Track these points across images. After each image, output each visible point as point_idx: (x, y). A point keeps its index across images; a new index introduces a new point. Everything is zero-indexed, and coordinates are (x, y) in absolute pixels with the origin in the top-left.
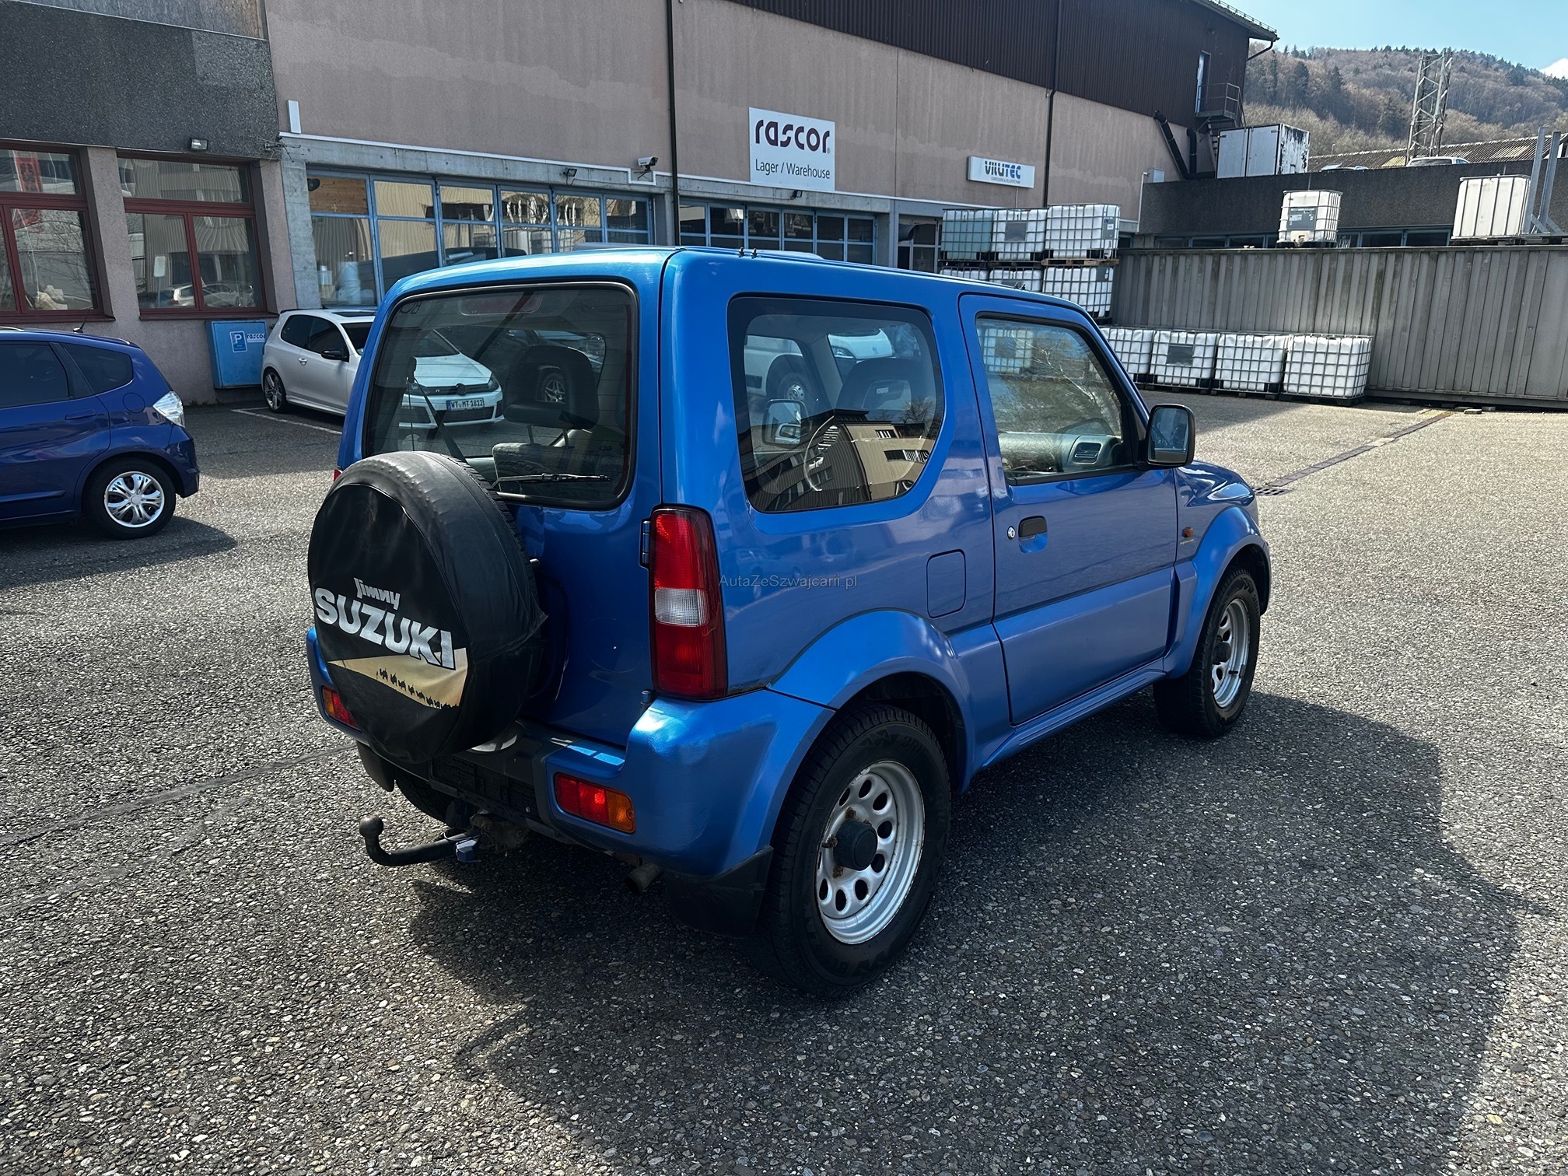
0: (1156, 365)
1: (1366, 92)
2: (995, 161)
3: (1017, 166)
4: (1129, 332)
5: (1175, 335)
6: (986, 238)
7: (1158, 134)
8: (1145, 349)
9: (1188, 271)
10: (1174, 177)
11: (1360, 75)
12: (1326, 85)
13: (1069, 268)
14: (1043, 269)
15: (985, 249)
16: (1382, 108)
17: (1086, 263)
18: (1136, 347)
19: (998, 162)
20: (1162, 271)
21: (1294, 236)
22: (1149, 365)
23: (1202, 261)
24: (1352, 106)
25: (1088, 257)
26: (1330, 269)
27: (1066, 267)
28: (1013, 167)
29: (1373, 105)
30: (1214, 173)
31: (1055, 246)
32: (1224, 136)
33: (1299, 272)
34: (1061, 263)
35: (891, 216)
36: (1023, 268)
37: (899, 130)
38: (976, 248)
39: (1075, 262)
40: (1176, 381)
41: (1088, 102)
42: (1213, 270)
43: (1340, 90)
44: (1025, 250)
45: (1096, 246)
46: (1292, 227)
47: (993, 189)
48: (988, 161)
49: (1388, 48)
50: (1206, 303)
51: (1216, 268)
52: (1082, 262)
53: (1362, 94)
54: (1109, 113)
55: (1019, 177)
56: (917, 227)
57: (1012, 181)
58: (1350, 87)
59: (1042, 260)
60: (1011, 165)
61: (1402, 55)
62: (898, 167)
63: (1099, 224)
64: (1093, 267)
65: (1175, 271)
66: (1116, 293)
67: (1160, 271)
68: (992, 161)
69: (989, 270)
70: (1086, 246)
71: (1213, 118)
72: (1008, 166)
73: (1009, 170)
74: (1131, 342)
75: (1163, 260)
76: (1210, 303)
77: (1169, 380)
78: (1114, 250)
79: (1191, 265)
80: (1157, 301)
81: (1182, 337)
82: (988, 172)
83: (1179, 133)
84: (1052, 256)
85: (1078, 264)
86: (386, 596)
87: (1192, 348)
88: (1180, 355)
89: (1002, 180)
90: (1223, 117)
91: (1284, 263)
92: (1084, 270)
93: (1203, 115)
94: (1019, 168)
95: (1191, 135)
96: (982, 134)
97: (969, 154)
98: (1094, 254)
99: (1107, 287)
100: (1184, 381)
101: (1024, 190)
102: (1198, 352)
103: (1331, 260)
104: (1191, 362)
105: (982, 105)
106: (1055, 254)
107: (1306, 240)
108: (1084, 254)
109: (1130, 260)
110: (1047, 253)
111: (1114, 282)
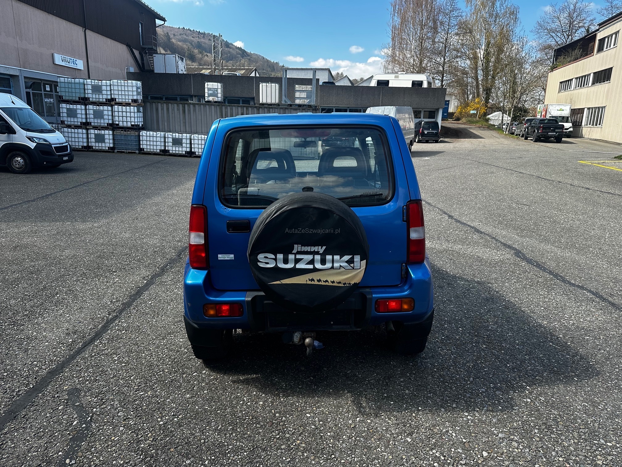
0: (168, 146)
1: (180, 43)
2: (65, 57)
3: (75, 59)
4: (155, 133)
5: (174, 134)
6: (82, 91)
7: (129, 52)
8: (163, 140)
9: (173, 110)
10: (137, 71)
11: (175, 37)
12: (165, 39)
13: (124, 106)
14: (112, 106)
15: (82, 96)
16: (186, 50)
17: (131, 105)
18: (158, 139)
19: (66, 57)
20: (162, 109)
21: (211, 99)
22: (165, 146)
23: (178, 106)
24: (176, 48)
25: (132, 102)
26: (225, 111)
27: (123, 106)
28: (73, 60)
29: (183, 49)
30: (153, 71)
31: (116, 97)
32: (155, 56)
33: (215, 112)
34: (120, 104)
35: (20, 77)
36: (103, 105)
37: (18, 37)
38: (78, 95)
39: (126, 104)
40: (177, 152)
41: (100, 36)
42: (183, 109)
43: (170, 41)
44: (103, 97)
45: (135, 98)
46: (210, 95)
47: (66, 68)
48: (62, 56)
49: (184, 28)
50: (182, 122)
51: (184, 109)
52: (130, 104)
53: (178, 44)
54: (109, 41)
55: (76, 64)
56: (34, 83)
57: (74, 66)
58: (173, 40)
59: (111, 102)
60: (72, 59)
61: (189, 31)
62: (20, 54)
63: (135, 89)
64: (135, 106)
65: (168, 109)
66: (144, 117)
67: (161, 109)
68: (64, 56)
69: (86, 105)
70: (131, 98)
71: (148, 48)
72: (71, 59)
73: (72, 61)
74: (156, 137)
75: (162, 105)
76: (183, 122)
77: (174, 152)
78: (141, 100)
79: (174, 107)
80: (162, 121)
81: (177, 135)
82: (63, 61)
83: (136, 53)
84: (116, 101)
85: (128, 105)
86: (316, 249)
87: (182, 139)
88: (177, 142)
89: (69, 65)
90: (152, 48)
91: (209, 108)
92: (131, 107)
93: (144, 46)
94: (76, 60)
95: (140, 53)
96: (57, 44)
97: (53, 52)
98: (135, 101)
99: (141, 115)
100: (180, 152)
101: (79, 71)
102: (184, 141)
103: (225, 108)
104: (182, 145)
105: (55, 30)
106: (117, 100)
107: (215, 100)
108: (131, 101)
109: (148, 104)
110: (113, 100)
111: (143, 112)
